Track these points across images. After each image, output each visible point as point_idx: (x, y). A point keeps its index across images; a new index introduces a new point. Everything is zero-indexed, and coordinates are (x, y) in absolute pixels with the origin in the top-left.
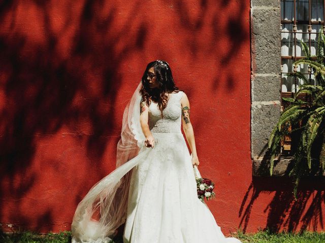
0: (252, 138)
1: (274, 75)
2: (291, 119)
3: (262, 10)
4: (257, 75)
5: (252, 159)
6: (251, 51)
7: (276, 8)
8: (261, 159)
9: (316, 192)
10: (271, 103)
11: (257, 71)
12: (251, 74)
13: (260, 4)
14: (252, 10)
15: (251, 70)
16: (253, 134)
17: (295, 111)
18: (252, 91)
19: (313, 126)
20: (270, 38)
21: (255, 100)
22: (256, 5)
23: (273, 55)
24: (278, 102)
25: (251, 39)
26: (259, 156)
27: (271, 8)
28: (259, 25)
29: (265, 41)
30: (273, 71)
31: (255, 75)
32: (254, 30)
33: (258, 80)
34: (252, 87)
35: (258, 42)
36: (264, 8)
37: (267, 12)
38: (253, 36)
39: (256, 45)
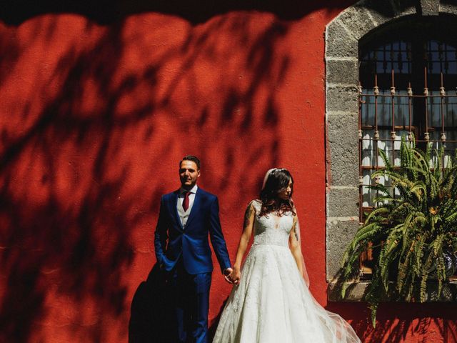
0: (327, 257)
1: (351, 187)
2: (370, 238)
3: (338, 115)
4: (332, 187)
5: (327, 282)
6: (326, 160)
7: (354, 114)
8: (335, 281)
9: (397, 321)
10: (349, 219)
11: (332, 183)
12: (326, 186)
13: (336, 109)
14: (327, 115)
15: (326, 181)
16: (328, 254)
17: (374, 229)
18: (327, 206)
19: (391, 244)
20: (347, 147)
21: (331, 215)
22: (332, 110)
23: (351, 165)
24: (356, 218)
25: (326, 147)
26: (335, 278)
27: (348, 113)
28: (335, 132)
29: (341, 150)
30: (350, 183)
31: (330, 188)
32: (329, 137)
33: (333, 193)
34: (327, 201)
35: (334, 151)
36: (341, 113)
37: (344, 117)
38: (329, 144)
39: (332, 153)
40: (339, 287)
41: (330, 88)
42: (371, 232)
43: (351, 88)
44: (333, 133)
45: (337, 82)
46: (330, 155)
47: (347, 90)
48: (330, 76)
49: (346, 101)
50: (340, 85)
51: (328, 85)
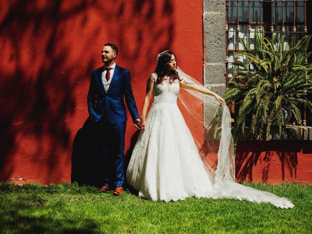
0: (204, 111)
1: (220, 64)
2: (233, 97)
3: (211, 15)
4: (207, 64)
5: (204, 128)
6: (203, 46)
7: (222, 13)
8: (210, 127)
9: (250, 154)
10: (218, 85)
11: (208, 61)
12: (204, 63)
13: (210, 10)
14: (204, 14)
15: (204, 60)
16: (205, 109)
17: (235, 92)
18: (204, 76)
19: (247, 102)
20: (217, 36)
21: (206, 83)
22: (207, 11)
23: (220, 49)
24: (224, 85)
25: (203, 37)
26: (210, 125)
27: (218, 13)
28: (210, 26)
29: (214, 39)
30: (220, 61)
31: (206, 64)
32: (206, 30)
33: (209, 68)
34: (204, 73)
35: (209, 39)
36: (214, 13)
37: (216, 16)
38: (205, 34)
39: (208, 41)
40: (212, 131)
42: (234, 94)
44: (208, 27)
46: (206, 42)
49: (218, 4)
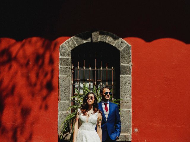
1: (67, 101)
5: (58, 134)
6: (58, 92)
10: (66, 112)
12: (58, 101)
13: (62, 74)
14: (59, 76)
15: (58, 99)
16: (58, 124)
18: (59, 107)
20: (66, 87)
21: (60, 111)
23: (67, 94)
24: (69, 112)
27: (66, 76)
28: (62, 82)
29: (64, 88)
31: (60, 101)
32: (60, 84)
33: (61, 103)
36: (64, 76)
38: (60, 86)
39: (61, 90)
41: (61, 67)
43: (68, 67)
45: (63, 65)
47: (66, 68)
48: (61, 63)
49: (66, 72)
50: (64, 66)
51: (60, 66)
